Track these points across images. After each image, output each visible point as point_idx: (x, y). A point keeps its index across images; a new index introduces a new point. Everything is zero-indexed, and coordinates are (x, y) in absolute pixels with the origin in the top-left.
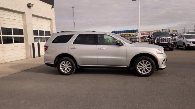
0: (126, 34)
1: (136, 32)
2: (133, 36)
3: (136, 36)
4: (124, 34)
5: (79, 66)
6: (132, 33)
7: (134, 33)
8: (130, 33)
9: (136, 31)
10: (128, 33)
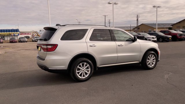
0: (5, 33)
1: (17, 32)
2: (14, 35)
3: (17, 36)
4: (3, 33)
5: (98, 67)
6: (13, 33)
7: (15, 33)
8: (10, 33)
9: (17, 30)
10: (8, 33)
